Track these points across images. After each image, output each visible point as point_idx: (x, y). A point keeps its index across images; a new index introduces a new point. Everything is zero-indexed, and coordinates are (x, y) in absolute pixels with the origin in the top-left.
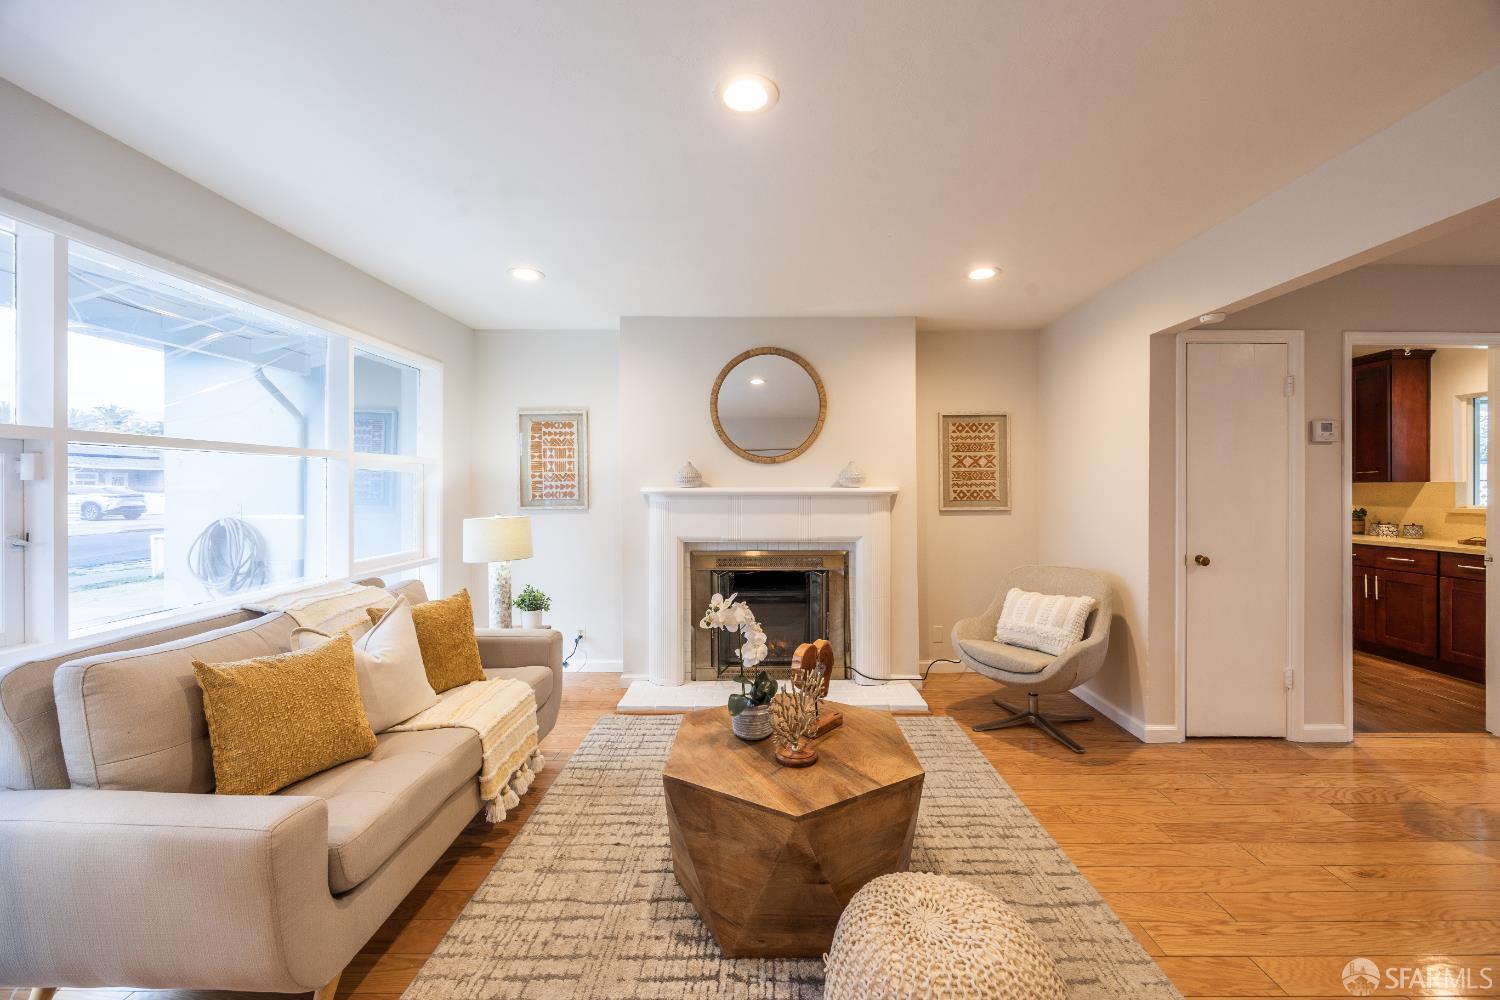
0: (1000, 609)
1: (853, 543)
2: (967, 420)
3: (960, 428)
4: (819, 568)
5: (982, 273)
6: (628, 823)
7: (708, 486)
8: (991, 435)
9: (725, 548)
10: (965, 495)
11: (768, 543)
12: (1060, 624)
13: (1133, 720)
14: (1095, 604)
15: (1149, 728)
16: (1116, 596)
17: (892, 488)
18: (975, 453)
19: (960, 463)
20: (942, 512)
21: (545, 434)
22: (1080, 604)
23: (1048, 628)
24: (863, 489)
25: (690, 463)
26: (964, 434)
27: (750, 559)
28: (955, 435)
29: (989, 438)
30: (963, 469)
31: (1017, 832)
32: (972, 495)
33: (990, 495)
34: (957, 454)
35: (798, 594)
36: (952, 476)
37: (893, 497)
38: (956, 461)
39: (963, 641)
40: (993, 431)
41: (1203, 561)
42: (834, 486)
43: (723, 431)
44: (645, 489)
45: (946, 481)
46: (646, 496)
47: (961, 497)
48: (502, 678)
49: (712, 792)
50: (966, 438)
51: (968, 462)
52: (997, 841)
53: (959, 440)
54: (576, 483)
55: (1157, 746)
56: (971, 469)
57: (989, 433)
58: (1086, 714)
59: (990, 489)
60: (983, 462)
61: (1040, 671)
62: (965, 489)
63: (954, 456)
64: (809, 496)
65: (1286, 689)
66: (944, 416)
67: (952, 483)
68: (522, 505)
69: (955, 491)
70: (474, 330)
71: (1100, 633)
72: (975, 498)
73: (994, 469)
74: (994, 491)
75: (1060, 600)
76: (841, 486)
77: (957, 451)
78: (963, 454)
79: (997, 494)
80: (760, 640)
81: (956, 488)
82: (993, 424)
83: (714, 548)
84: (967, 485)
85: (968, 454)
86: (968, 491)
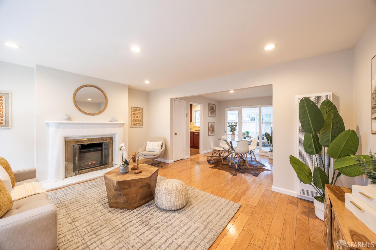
0: (146, 145)
1: (115, 135)
2: (135, 108)
3: (134, 110)
4: (106, 141)
5: (147, 82)
6: (85, 207)
7: (72, 121)
9: (77, 138)
10: (135, 124)
11: (88, 136)
12: (158, 146)
13: (167, 161)
14: (163, 142)
15: (170, 161)
16: (165, 141)
17: (123, 122)
18: (137, 115)
19: (134, 117)
20: (130, 127)
22: (160, 143)
23: (156, 147)
24: (117, 122)
25: (67, 114)
26: (135, 111)
27: (85, 140)
30: (134, 118)
31: (162, 179)
32: (136, 124)
33: (139, 124)
34: (134, 115)
35: (100, 148)
36: (132, 120)
37: (123, 124)
39: (141, 153)
41: (176, 134)
42: (109, 121)
43: (77, 106)
44: (47, 122)
45: (131, 121)
46: (48, 124)
47: (134, 124)
48: (27, 183)
49: (130, 180)
50: (135, 112)
51: (136, 117)
52: (160, 181)
54: (4, 119)
55: (171, 164)
56: (136, 118)
57: (139, 111)
58: (159, 162)
59: (140, 122)
60: (138, 117)
61: (157, 155)
62: (135, 122)
64: (102, 124)
65: (184, 152)
66: (131, 107)
67: (132, 121)
71: (164, 148)
72: (137, 124)
73: (140, 119)
75: (157, 142)
76: (112, 122)
77: (134, 114)
78: (135, 115)
79: (141, 124)
80: (125, 153)
81: (133, 122)
82: (140, 110)
83: (74, 139)
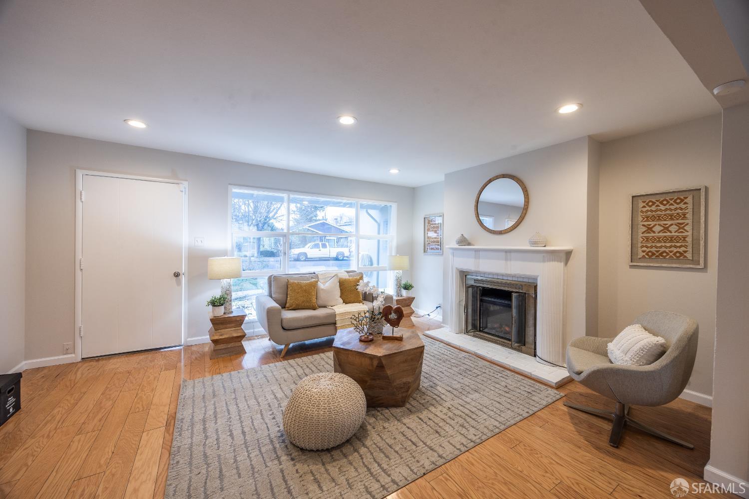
2: (658, 197)
3: (650, 204)
7: (473, 245)
8: (683, 206)
10: (654, 254)
18: (665, 222)
19: (650, 229)
20: (631, 267)
21: (431, 224)
26: (653, 208)
28: (644, 209)
29: (681, 209)
30: (652, 234)
32: (661, 254)
33: (681, 255)
34: (646, 223)
36: (640, 239)
38: (644, 229)
40: (686, 203)
45: (634, 244)
47: (651, 255)
50: (656, 211)
51: (658, 229)
53: (649, 213)
54: (439, 244)
56: (662, 235)
57: (681, 205)
59: (682, 250)
60: (674, 228)
62: (654, 250)
63: (643, 225)
67: (640, 244)
68: (424, 252)
69: (643, 251)
70: (414, 188)
72: (665, 257)
73: (686, 234)
74: (685, 252)
77: (647, 221)
78: (653, 223)
79: (689, 256)
81: (644, 249)
82: (685, 198)
84: (656, 247)
85: (658, 223)
86: (657, 251)
